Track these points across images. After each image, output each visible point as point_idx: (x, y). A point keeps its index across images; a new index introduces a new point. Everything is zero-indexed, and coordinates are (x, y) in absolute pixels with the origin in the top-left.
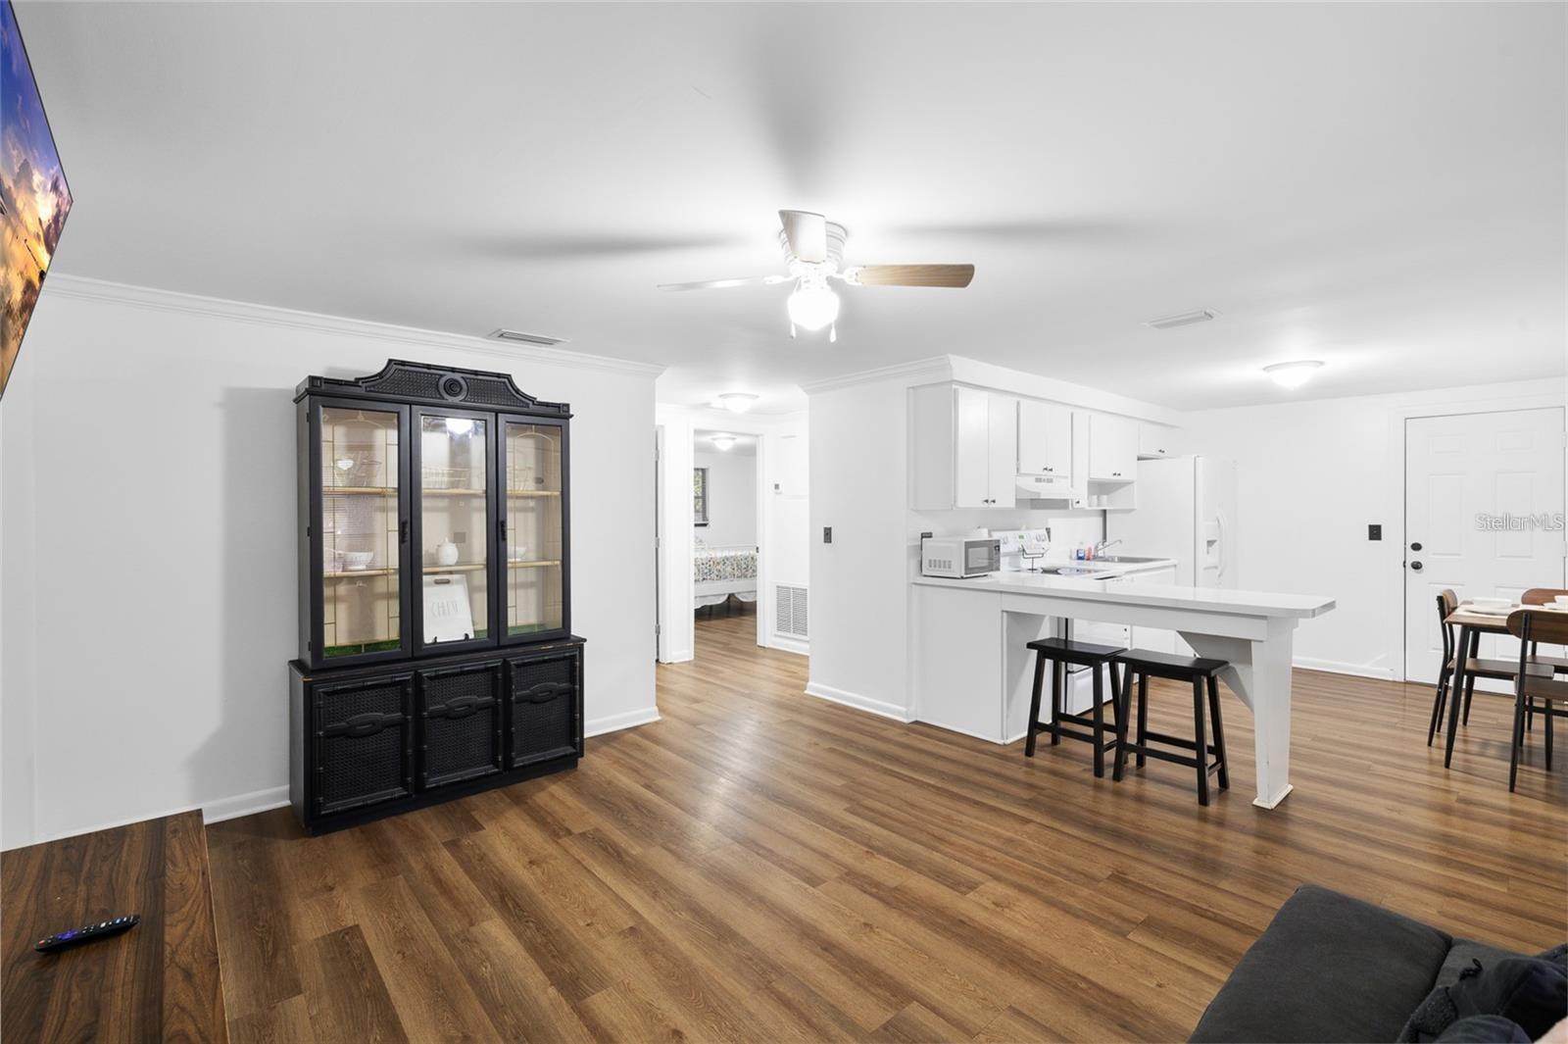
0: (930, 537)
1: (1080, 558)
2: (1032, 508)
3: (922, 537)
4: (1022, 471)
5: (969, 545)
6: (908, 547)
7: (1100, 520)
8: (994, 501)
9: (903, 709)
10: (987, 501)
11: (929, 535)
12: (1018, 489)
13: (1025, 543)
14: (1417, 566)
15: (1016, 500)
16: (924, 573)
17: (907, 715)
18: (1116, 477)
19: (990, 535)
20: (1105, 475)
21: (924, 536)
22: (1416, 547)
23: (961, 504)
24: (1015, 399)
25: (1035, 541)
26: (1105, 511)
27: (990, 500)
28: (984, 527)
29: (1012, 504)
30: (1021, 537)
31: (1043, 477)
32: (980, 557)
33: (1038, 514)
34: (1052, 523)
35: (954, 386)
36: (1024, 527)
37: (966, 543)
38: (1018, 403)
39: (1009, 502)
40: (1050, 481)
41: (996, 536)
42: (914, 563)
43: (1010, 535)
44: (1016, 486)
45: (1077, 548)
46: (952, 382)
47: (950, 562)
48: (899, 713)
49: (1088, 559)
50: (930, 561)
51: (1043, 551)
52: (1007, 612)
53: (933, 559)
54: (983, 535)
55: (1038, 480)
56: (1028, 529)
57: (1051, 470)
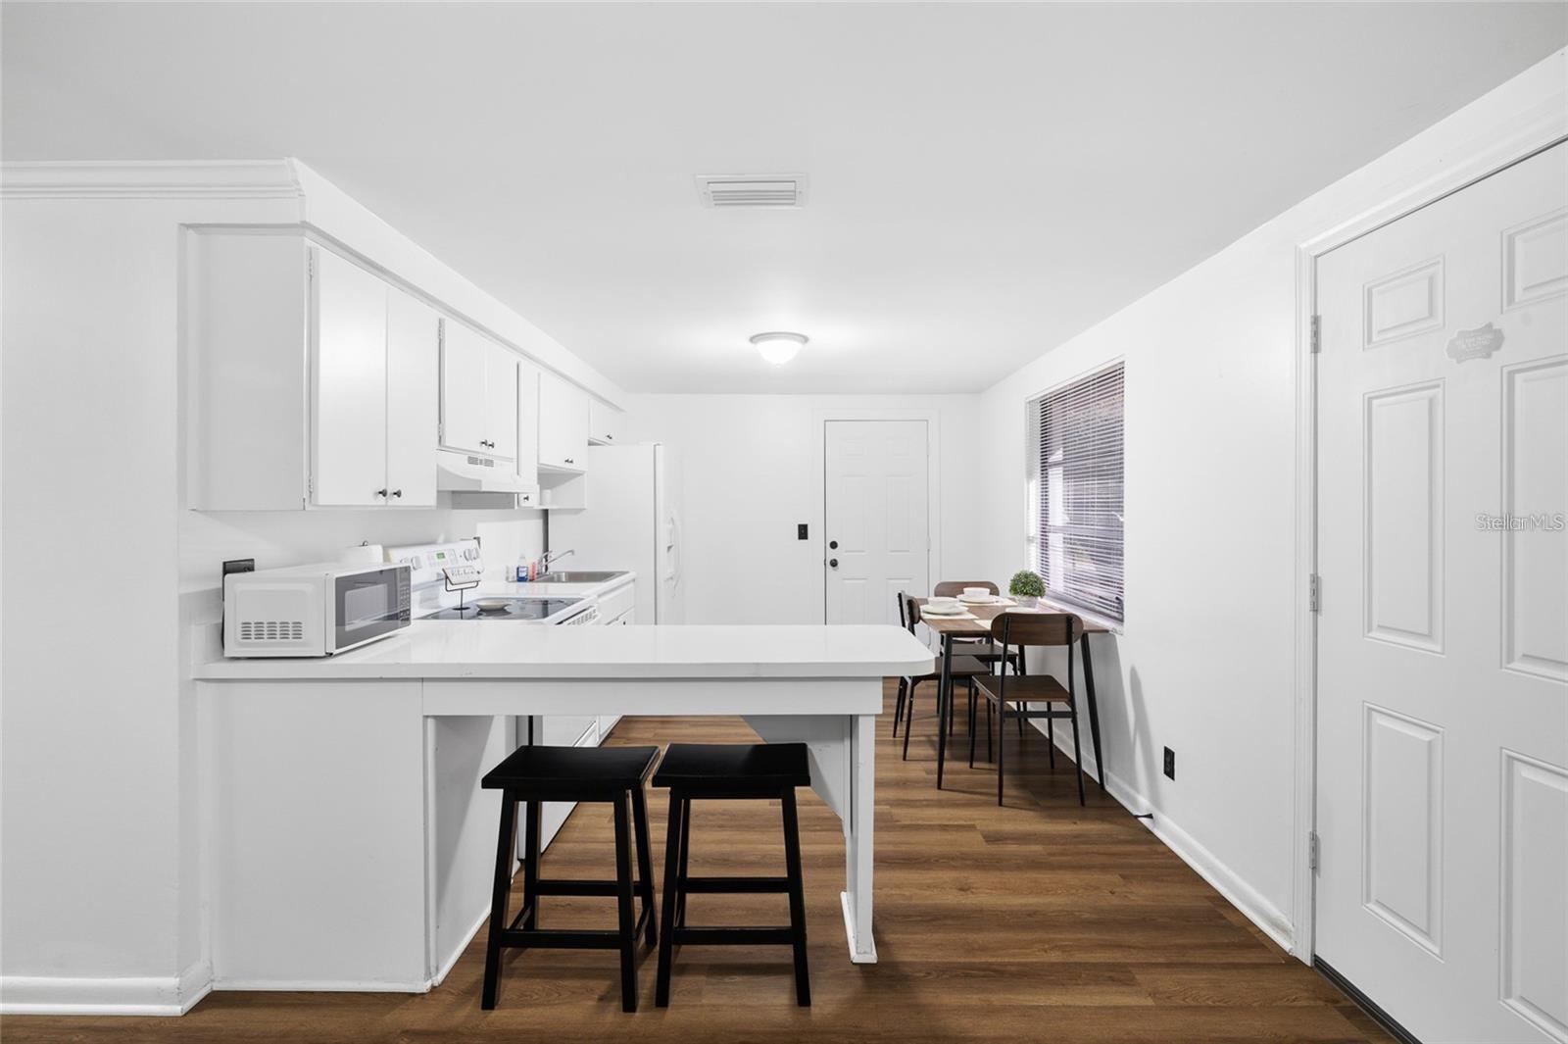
0: (251, 569)
1: (521, 579)
2: (453, 508)
3: (226, 572)
4: (449, 441)
5: (344, 585)
6: (181, 597)
7: (540, 522)
8: (398, 494)
9: (171, 982)
10: (384, 493)
11: (246, 566)
12: (441, 473)
13: (447, 564)
14: (834, 564)
15: (439, 492)
16: (228, 653)
17: (179, 994)
18: (568, 465)
19: (386, 558)
20: (555, 460)
21: (229, 568)
22: (834, 545)
23: (326, 496)
24: (435, 314)
25: (462, 562)
26: (546, 513)
27: (390, 491)
28: (375, 543)
29: (431, 500)
30: (441, 555)
31: (480, 457)
32: (371, 603)
33: (463, 516)
34: (481, 530)
35: (308, 242)
36: (441, 539)
37: (338, 580)
38: (441, 322)
39: (421, 494)
40: (489, 463)
41: (399, 558)
42: (200, 635)
43: (421, 552)
44: (438, 466)
45: (517, 566)
46: (305, 226)
47: (297, 624)
48: (158, 995)
49: (532, 580)
50: (246, 624)
51: (476, 577)
52: (435, 717)
53: (253, 620)
54: (373, 560)
55: (472, 461)
56: (447, 541)
57: (492, 445)
